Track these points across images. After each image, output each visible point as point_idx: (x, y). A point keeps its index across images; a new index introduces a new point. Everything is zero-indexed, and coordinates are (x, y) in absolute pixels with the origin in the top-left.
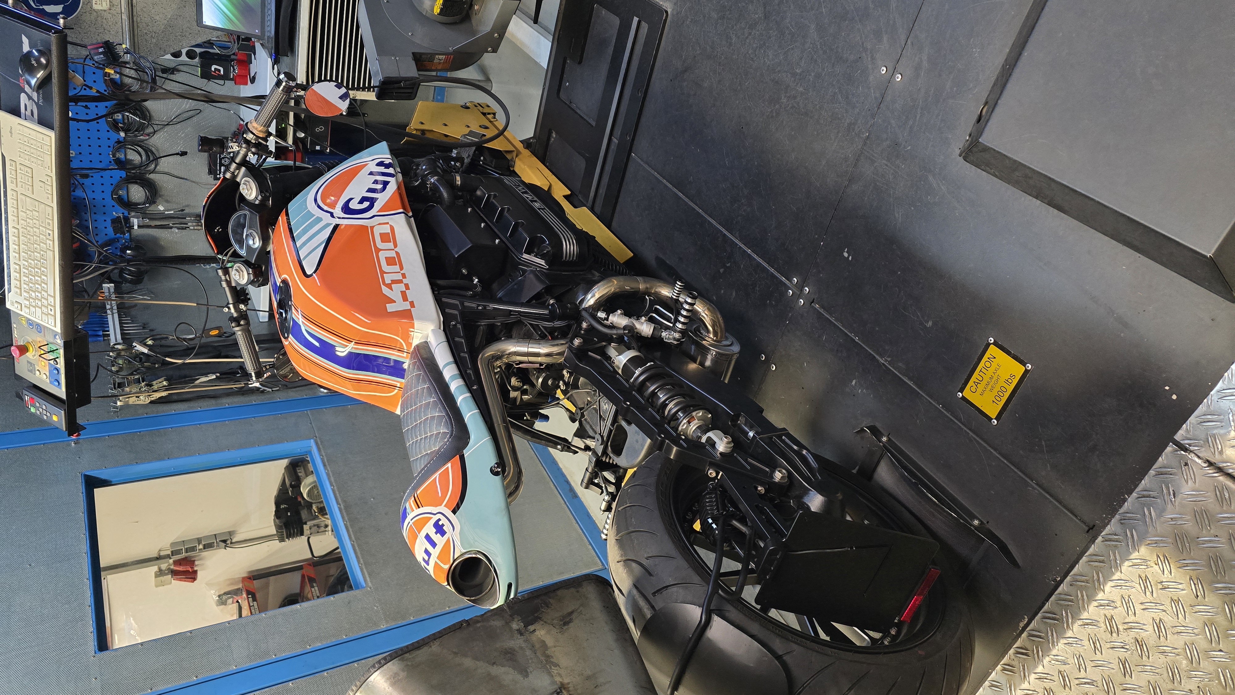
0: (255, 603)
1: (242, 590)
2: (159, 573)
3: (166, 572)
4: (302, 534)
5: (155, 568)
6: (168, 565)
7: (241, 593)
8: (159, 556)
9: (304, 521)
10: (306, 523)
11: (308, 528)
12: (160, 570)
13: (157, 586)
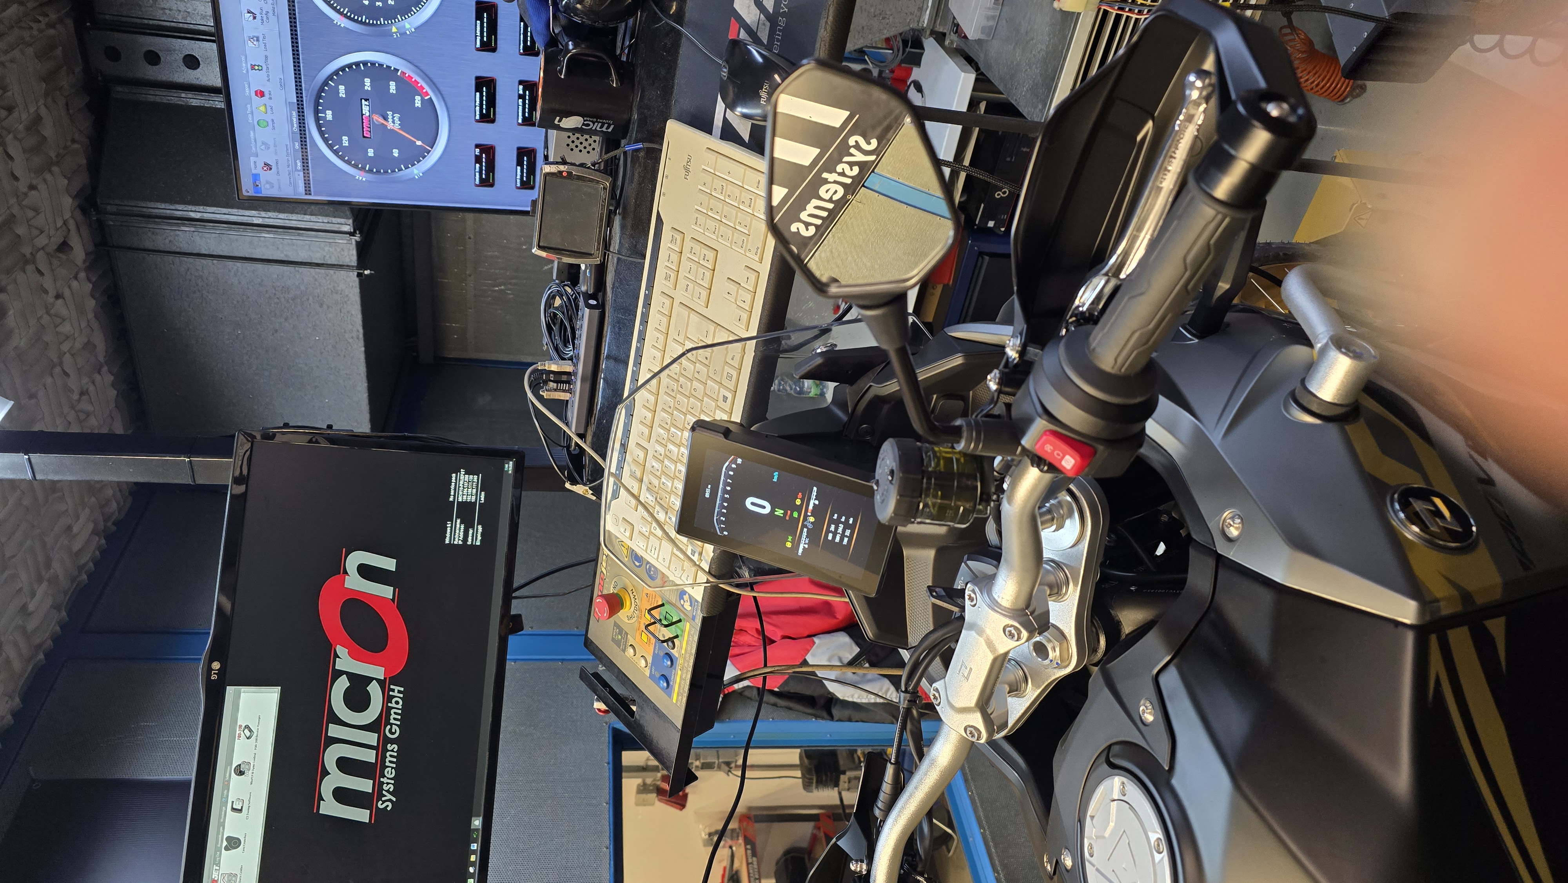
0: (755, 859)
1: (738, 833)
2: (642, 788)
3: (651, 788)
4: (836, 784)
5: (639, 781)
6: (654, 781)
7: (738, 837)
8: (647, 765)
9: (842, 768)
10: (844, 773)
11: (846, 780)
12: (645, 784)
13: (637, 804)
